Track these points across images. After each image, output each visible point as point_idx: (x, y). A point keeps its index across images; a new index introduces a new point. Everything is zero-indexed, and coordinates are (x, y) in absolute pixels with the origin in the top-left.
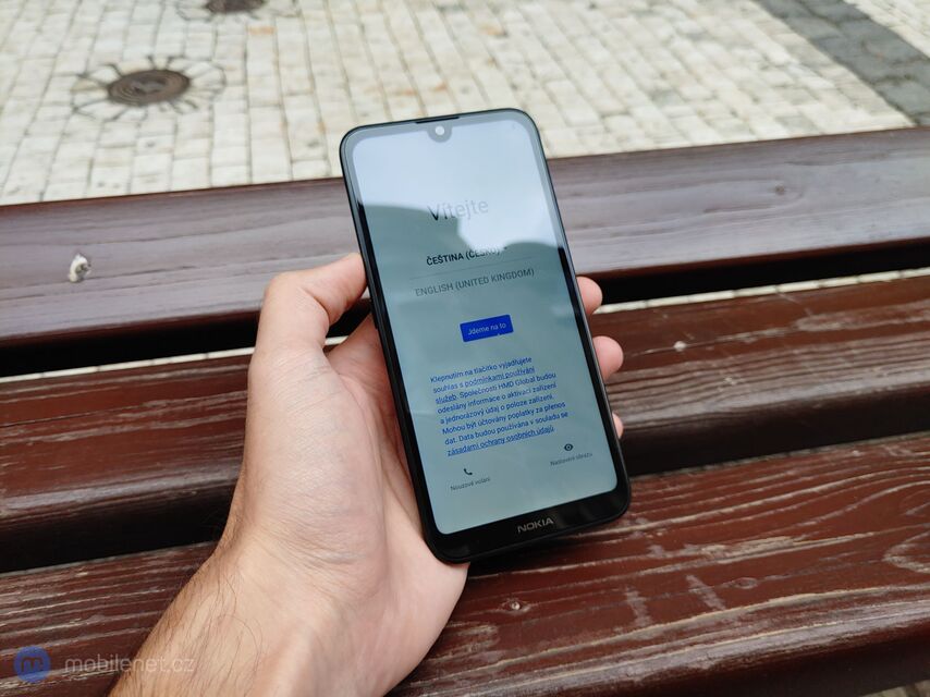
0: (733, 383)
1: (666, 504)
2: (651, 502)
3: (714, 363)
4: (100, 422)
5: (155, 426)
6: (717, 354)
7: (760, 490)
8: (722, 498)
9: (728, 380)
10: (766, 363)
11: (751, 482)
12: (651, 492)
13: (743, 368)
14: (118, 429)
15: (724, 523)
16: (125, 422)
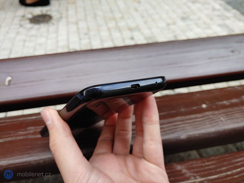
0: (224, 120)
1: (206, 170)
2: (201, 169)
3: (217, 112)
4: (12, 135)
5: (30, 137)
6: (217, 109)
7: (239, 164)
8: (226, 168)
9: (222, 119)
10: (234, 112)
11: (236, 161)
12: (200, 165)
13: (226, 114)
14: (18, 138)
15: (228, 178)
16: (20, 135)
